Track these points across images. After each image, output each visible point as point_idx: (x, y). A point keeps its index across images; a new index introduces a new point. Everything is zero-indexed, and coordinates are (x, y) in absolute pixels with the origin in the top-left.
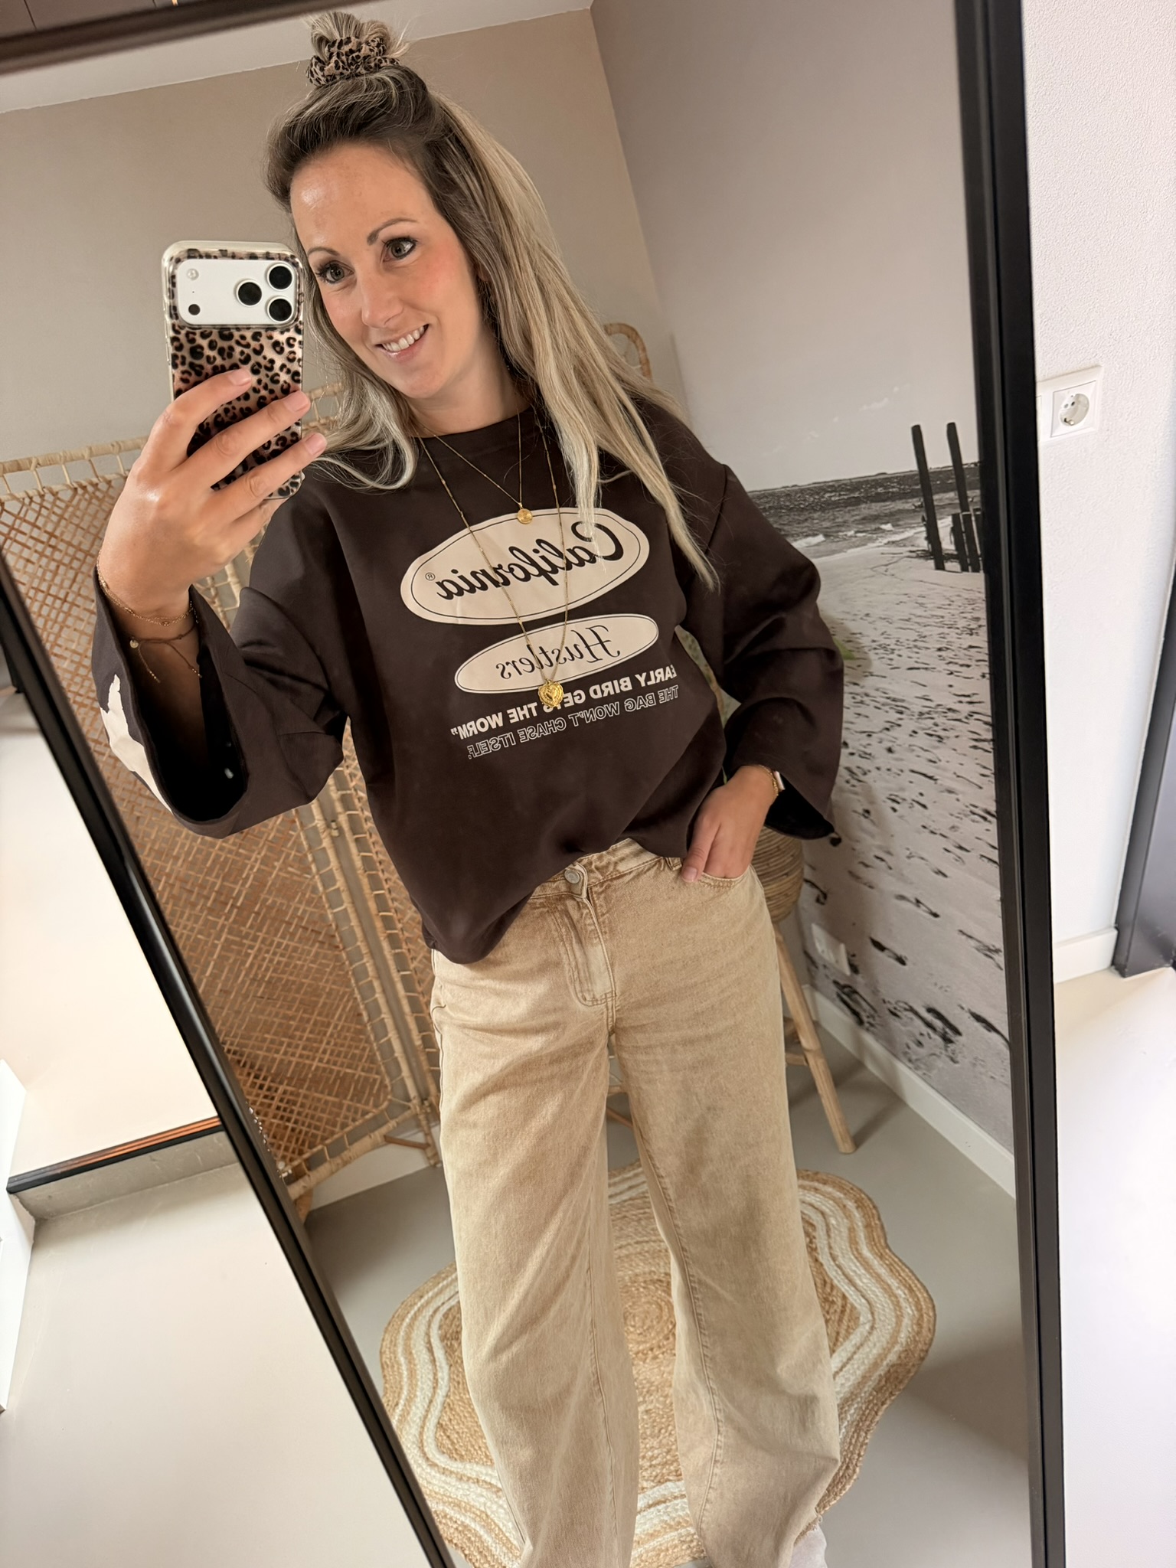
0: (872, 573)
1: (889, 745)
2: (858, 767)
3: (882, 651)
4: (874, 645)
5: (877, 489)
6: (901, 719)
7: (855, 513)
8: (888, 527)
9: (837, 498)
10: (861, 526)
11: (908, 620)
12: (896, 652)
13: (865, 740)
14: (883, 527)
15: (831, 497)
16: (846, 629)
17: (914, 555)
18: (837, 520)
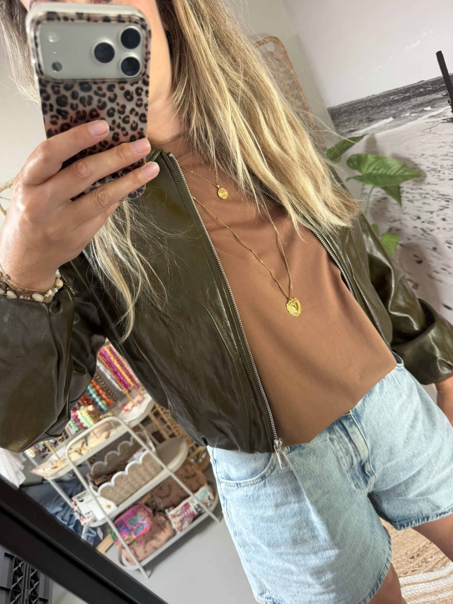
0: (423, 133)
1: (443, 217)
2: (428, 228)
3: (433, 172)
4: (428, 169)
5: (419, 90)
6: (448, 205)
7: (409, 104)
8: (429, 108)
9: (397, 98)
10: (413, 111)
11: (447, 155)
12: (442, 172)
13: (429, 215)
14: (426, 109)
15: (393, 98)
16: (412, 163)
17: (446, 121)
18: (399, 109)
